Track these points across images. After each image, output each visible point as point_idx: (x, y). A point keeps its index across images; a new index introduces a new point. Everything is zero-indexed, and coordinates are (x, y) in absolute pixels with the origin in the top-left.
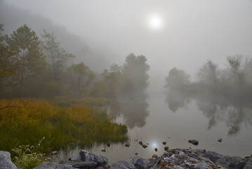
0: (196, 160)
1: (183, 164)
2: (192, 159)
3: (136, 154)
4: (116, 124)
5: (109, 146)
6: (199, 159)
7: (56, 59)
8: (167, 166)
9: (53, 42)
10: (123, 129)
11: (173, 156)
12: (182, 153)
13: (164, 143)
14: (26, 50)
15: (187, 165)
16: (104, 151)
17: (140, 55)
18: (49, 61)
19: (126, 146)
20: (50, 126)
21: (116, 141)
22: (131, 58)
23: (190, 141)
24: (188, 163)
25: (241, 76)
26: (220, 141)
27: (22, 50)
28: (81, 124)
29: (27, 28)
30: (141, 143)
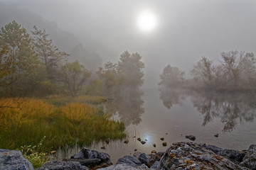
0: (201, 152)
1: (189, 156)
2: (196, 151)
3: (136, 150)
4: (114, 122)
5: (108, 143)
6: (203, 151)
7: (49, 57)
8: (175, 158)
9: (45, 39)
10: (121, 127)
11: (179, 148)
12: (186, 146)
13: (162, 139)
14: (17, 47)
15: (193, 157)
16: (103, 148)
17: (135, 53)
18: (41, 59)
19: (125, 142)
20: (46, 126)
21: (115, 138)
22: (126, 56)
23: (187, 137)
24: (194, 155)
25: (236, 72)
26: (217, 136)
27: (12, 48)
28: (79, 123)
29: (17, 25)
30: (139, 139)
